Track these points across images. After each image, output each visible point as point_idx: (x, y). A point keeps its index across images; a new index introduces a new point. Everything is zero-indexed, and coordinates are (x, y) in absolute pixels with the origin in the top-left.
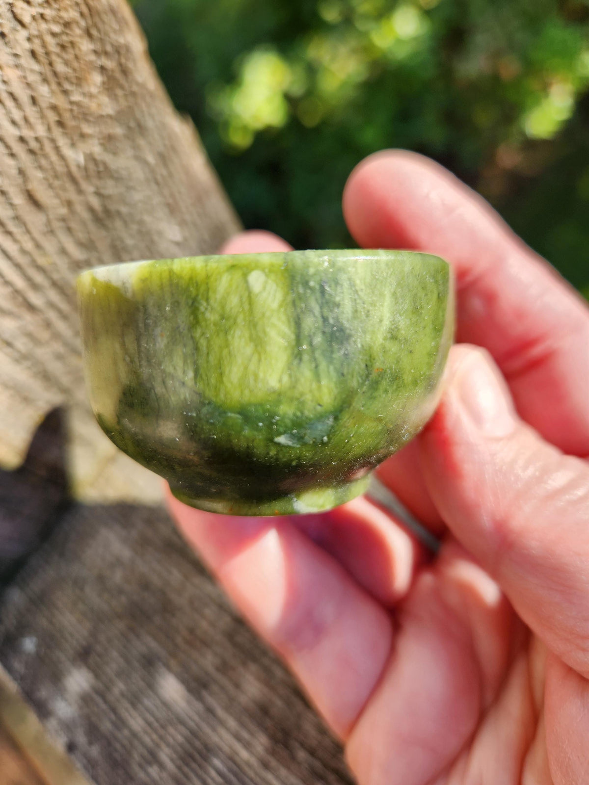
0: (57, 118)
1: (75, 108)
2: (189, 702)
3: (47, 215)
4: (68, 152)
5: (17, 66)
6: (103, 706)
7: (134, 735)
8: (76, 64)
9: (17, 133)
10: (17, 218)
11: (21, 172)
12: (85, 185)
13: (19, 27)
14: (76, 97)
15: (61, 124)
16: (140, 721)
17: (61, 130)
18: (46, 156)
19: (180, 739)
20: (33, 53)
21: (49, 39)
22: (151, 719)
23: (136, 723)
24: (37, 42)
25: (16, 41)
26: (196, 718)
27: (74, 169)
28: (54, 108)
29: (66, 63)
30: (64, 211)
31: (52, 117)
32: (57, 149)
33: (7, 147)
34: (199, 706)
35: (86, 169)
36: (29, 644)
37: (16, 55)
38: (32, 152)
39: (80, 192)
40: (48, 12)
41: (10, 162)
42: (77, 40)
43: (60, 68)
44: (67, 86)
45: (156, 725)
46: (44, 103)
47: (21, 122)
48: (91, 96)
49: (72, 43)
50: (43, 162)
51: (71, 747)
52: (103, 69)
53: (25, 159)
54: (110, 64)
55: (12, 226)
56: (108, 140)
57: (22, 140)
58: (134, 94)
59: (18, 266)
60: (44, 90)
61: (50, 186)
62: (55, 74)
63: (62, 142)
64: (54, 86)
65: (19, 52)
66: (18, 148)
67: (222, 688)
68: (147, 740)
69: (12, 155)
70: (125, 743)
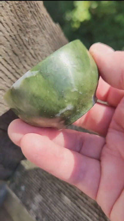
0: (19, 28)
1: (24, 25)
2: (72, 204)
3: (19, 57)
4: (23, 38)
5: (7, 15)
8: (23, 12)
9: (9, 34)
10: (11, 59)
11: (11, 45)
12: (29, 47)
13: (7, 4)
14: (24, 22)
15: (20, 30)
16: (58, 210)
17: (20, 31)
18: (17, 40)
19: (70, 215)
20: (11, 11)
21: (15, 6)
24: (12, 7)
25: (7, 8)
26: (75, 209)
27: (25, 42)
28: (19, 25)
29: (21, 12)
30: (23, 55)
32: (20, 37)
33: (7, 39)
35: (28, 41)
36: (23, 188)
37: (7, 12)
38: (13, 39)
39: (28, 49)
41: (8, 43)
42: (23, 4)
43: (19, 14)
44: (21, 18)
45: (62, 211)
46: (15, 25)
47: (10, 31)
49: (22, 6)
50: (17, 42)
51: (37, 218)
52: (31, 12)
53: (11, 41)
54: (33, 10)
56: (34, 32)
57: (10, 36)
59: (12, 73)
60: (15, 21)
61: (19, 48)
63: (22, 35)
64: (18, 19)
66: (9, 39)
68: (60, 216)
69: (8, 41)
70: (53, 217)
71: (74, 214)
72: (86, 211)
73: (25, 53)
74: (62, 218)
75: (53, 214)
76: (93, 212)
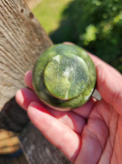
2: (50, 155)
3: (29, 63)
5: (23, 39)
6: (36, 153)
7: (40, 159)
9: (23, 50)
10: (24, 63)
11: (25, 56)
14: (33, 43)
15: (31, 47)
16: (42, 157)
19: (48, 161)
20: (26, 37)
21: (28, 34)
22: (43, 156)
23: (41, 157)
26: (51, 158)
27: (33, 54)
28: (30, 45)
29: (32, 38)
30: (32, 62)
31: (29, 46)
32: (31, 52)
33: (22, 52)
34: (52, 156)
35: (36, 54)
36: (26, 139)
37: (23, 38)
38: (27, 53)
39: (35, 58)
40: (28, 30)
41: (23, 54)
43: (31, 39)
44: (32, 41)
45: (44, 158)
46: (28, 44)
48: (36, 42)
49: (32, 34)
51: (30, 160)
52: (38, 38)
53: (25, 54)
54: (39, 37)
55: (23, 65)
56: (40, 49)
57: (24, 51)
58: (44, 41)
60: (28, 42)
61: (30, 58)
62: (30, 40)
63: (32, 50)
65: (23, 37)
66: (24, 52)
67: (57, 153)
68: (42, 160)
69: (23, 53)
70: (39, 160)
71: (50, 160)
72: (57, 160)
73: (33, 60)
74: (43, 162)
75: (39, 158)
76: (61, 162)
